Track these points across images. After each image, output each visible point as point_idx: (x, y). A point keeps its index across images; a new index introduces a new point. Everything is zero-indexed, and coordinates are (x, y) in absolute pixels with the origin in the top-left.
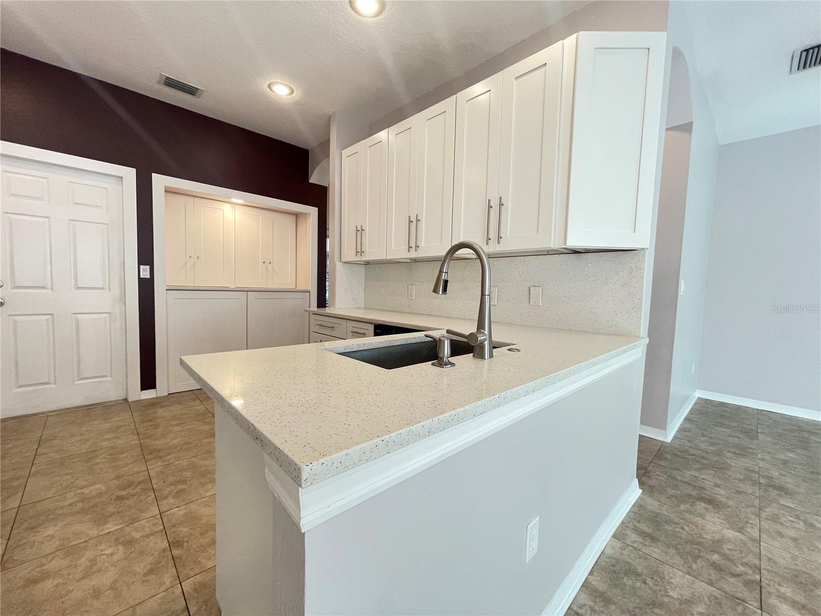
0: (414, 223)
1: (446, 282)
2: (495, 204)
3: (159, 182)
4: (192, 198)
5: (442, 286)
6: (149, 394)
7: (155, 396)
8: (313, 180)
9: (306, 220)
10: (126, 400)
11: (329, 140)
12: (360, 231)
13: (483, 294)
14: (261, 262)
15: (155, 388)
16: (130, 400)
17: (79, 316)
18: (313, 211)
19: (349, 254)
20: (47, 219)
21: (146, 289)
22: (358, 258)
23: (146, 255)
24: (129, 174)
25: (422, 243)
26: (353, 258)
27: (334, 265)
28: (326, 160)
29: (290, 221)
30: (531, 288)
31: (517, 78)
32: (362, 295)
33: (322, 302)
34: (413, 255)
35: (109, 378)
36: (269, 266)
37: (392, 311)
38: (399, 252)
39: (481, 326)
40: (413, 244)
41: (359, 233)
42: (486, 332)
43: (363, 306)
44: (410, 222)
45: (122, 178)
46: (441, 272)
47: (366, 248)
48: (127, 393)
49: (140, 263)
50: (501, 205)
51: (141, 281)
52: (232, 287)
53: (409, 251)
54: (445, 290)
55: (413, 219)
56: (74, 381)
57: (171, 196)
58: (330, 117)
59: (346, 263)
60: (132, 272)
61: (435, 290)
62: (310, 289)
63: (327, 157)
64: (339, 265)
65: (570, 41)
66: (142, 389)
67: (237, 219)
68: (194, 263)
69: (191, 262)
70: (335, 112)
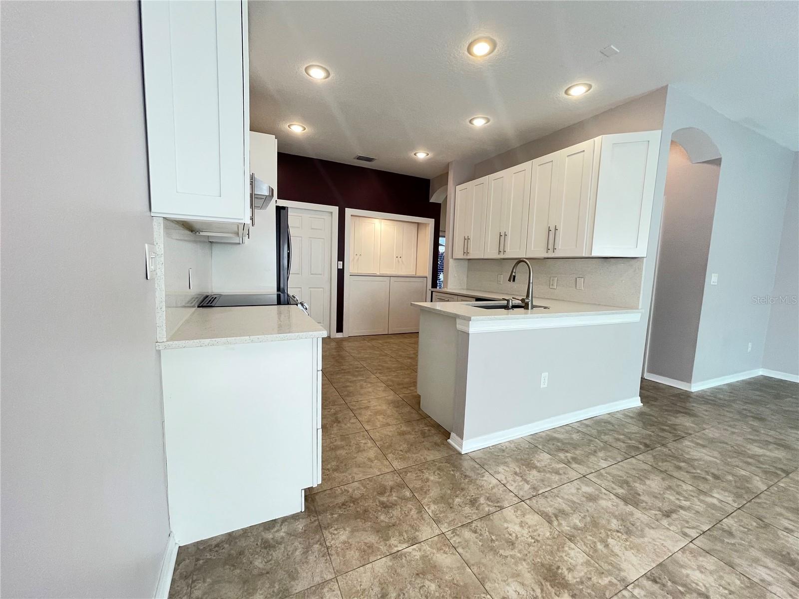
0: (503, 236)
1: (514, 276)
2: (553, 229)
3: (349, 212)
4: (358, 218)
5: (513, 278)
6: (340, 335)
7: (342, 337)
8: (433, 200)
9: (426, 227)
10: (330, 338)
11: (448, 173)
12: (467, 239)
13: (529, 283)
14: (395, 257)
15: (342, 332)
16: (332, 338)
17: (311, 289)
18: (431, 222)
19: (459, 254)
20: (300, 238)
21: (341, 273)
22: (465, 257)
23: (341, 257)
24: (335, 209)
25: (508, 249)
26: (462, 257)
27: (448, 261)
28: (445, 186)
29: (414, 228)
30: (578, 279)
31: (568, 156)
32: (465, 279)
33: (434, 285)
34: (502, 256)
35: (322, 324)
36: (400, 259)
37: (486, 291)
38: (492, 253)
39: (528, 296)
40: (502, 250)
41: (466, 241)
42: (530, 299)
43: (465, 288)
44: (501, 236)
45: (332, 213)
46: (512, 272)
47: (471, 251)
48: (330, 334)
49: (339, 260)
50: (556, 229)
51: (339, 271)
52: (378, 274)
53: (499, 254)
54: (514, 280)
55: (503, 234)
57: (352, 217)
58: (448, 164)
59: (457, 259)
60: (336, 265)
61: (509, 280)
62: (427, 275)
63: (445, 185)
64: (451, 261)
65: (598, 139)
66: (337, 332)
67: (382, 229)
68: (358, 259)
69: (356, 258)
70: (452, 161)
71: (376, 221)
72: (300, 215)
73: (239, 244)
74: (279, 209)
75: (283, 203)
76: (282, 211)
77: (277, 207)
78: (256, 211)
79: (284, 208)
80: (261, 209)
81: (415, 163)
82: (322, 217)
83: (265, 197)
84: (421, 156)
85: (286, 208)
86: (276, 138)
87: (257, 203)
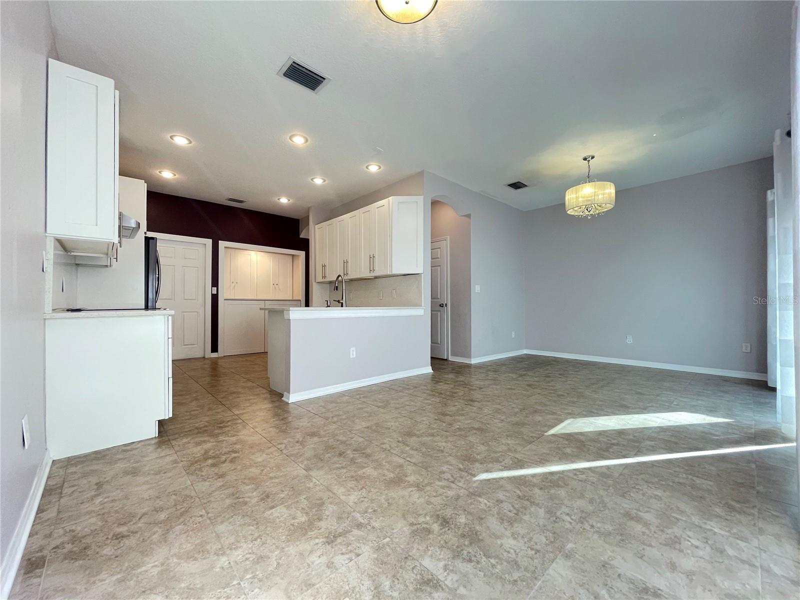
1: (337, 287)
2: (372, 256)
3: (222, 244)
4: (234, 250)
6: (214, 355)
7: (217, 356)
8: (302, 236)
9: (299, 259)
10: (204, 357)
11: (309, 216)
12: (325, 267)
14: (272, 284)
15: (217, 352)
16: (206, 357)
17: (186, 313)
18: (302, 254)
19: (319, 278)
20: (173, 267)
21: (215, 298)
22: (324, 280)
23: (215, 282)
24: (209, 242)
25: (349, 272)
26: (321, 280)
28: (308, 226)
29: (290, 259)
31: (377, 208)
35: (196, 346)
36: (277, 287)
39: (343, 298)
44: (344, 262)
45: (205, 244)
47: (327, 275)
48: (205, 354)
49: (213, 286)
51: (213, 295)
53: (344, 276)
54: (337, 290)
56: (182, 346)
57: (226, 249)
58: (309, 208)
59: (318, 282)
60: (209, 290)
61: (334, 290)
62: (300, 299)
64: (314, 283)
65: (390, 199)
66: (211, 352)
67: (258, 259)
68: (235, 286)
69: (233, 285)
70: (311, 207)
71: (253, 254)
72: (174, 246)
73: (107, 266)
74: (147, 240)
75: (151, 234)
76: (151, 241)
77: (146, 238)
78: (124, 240)
79: (152, 238)
80: (129, 238)
81: (281, 206)
82: (196, 248)
83: (132, 229)
84: (284, 201)
85: (155, 239)
86: (145, 182)
87: (124, 232)
